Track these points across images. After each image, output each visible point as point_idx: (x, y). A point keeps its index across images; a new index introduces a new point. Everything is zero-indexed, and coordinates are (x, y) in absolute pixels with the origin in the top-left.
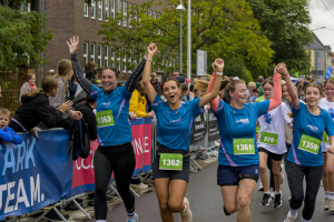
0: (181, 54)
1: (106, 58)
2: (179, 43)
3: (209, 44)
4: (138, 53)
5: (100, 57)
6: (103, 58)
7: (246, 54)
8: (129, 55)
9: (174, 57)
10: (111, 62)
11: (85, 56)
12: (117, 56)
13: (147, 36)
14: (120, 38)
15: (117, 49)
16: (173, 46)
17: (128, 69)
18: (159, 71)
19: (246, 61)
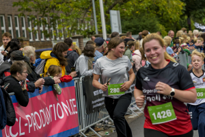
0: (95, 17)
1: (24, 28)
2: (91, 6)
3: (121, 4)
4: (53, 21)
5: (17, 28)
6: (20, 28)
7: (158, 9)
8: (45, 23)
9: (89, 20)
10: (28, 32)
11: (3, 28)
12: (34, 25)
13: (60, 3)
14: (35, 7)
15: (33, 19)
16: (87, 10)
17: (46, 36)
18: (76, 35)
19: (158, 16)
